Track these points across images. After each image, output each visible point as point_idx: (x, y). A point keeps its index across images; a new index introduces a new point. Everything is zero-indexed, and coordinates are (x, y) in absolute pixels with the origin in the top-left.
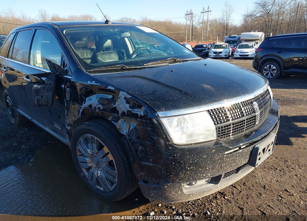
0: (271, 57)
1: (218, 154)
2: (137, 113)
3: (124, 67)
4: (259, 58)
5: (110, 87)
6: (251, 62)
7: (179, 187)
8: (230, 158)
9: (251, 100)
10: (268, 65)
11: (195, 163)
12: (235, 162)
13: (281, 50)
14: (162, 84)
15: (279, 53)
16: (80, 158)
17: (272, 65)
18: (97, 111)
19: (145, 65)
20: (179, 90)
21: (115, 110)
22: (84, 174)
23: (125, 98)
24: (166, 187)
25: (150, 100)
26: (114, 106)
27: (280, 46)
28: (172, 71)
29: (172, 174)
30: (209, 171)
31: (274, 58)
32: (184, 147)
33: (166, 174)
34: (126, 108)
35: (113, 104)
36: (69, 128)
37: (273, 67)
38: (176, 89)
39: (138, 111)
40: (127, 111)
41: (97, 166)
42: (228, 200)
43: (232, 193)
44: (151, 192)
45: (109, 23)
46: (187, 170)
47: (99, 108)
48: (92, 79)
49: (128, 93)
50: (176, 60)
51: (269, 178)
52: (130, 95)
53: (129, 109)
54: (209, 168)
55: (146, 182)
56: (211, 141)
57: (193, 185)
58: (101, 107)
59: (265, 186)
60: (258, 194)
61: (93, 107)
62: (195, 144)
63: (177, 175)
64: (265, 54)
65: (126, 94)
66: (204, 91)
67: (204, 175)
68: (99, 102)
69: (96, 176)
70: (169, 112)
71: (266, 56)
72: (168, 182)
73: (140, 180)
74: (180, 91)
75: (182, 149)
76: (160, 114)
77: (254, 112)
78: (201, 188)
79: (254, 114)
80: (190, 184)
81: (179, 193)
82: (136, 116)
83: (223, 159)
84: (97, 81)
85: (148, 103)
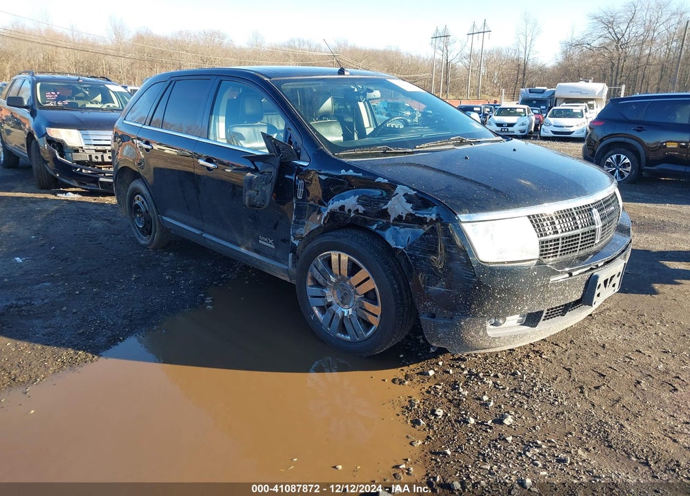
0: (622, 139)
1: (540, 278)
2: (425, 216)
3: (388, 149)
4: (595, 139)
5: (380, 179)
6: (580, 147)
7: (481, 325)
8: (557, 286)
9: (589, 205)
10: (615, 156)
11: (509, 289)
12: (562, 294)
13: (641, 126)
14: (458, 177)
15: (638, 131)
16: (311, 290)
17: (622, 156)
18: (352, 215)
19: (417, 147)
20: (485, 186)
21: (385, 214)
22: (316, 316)
23: (405, 195)
24: (462, 323)
25: (446, 197)
26: (385, 207)
27: (641, 117)
28: (466, 158)
29: (474, 304)
30: (526, 302)
31: (628, 140)
32: (493, 265)
33: (466, 303)
34: (405, 209)
35: (382, 204)
36: (296, 243)
37: (625, 159)
38: (480, 184)
39: (427, 214)
40: (407, 215)
41: (341, 302)
42: (547, 359)
43: (553, 352)
44: (440, 330)
45: (346, 73)
46: (496, 299)
47: (357, 210)
48: (348, 167)
49: (410, 188)
50: (463, 140)
51: (611, 336)
52: (414, 190)
53: (411, 211)
54: (527, 299)
55: (433, 316)
56: (531, 260)
57: (501, 324)
58: (361, 209)
59: (604, 345)
60: (593, 354)
61: (346, 210)
62: (508, 262)
63: (481, 304)
64: (611, 133)
65: (408, 188)
66: (522, 187)
67: (519, 308)
68: (357, 201)
69: (340, 317)
70: (474, 214)
71: (610, 136)
72: (467, 316)
73: (423, 313)
74: (488, 187)
75: (491, 269)
76: (462, 217)
77: (594, 224)
78: (512, 330)
79: (592, 227)
80: (496, 324)
81: (481, 333)
82: (421, 222)
83: (548, 287)
84: (356, 169)
85: (443, 201)
